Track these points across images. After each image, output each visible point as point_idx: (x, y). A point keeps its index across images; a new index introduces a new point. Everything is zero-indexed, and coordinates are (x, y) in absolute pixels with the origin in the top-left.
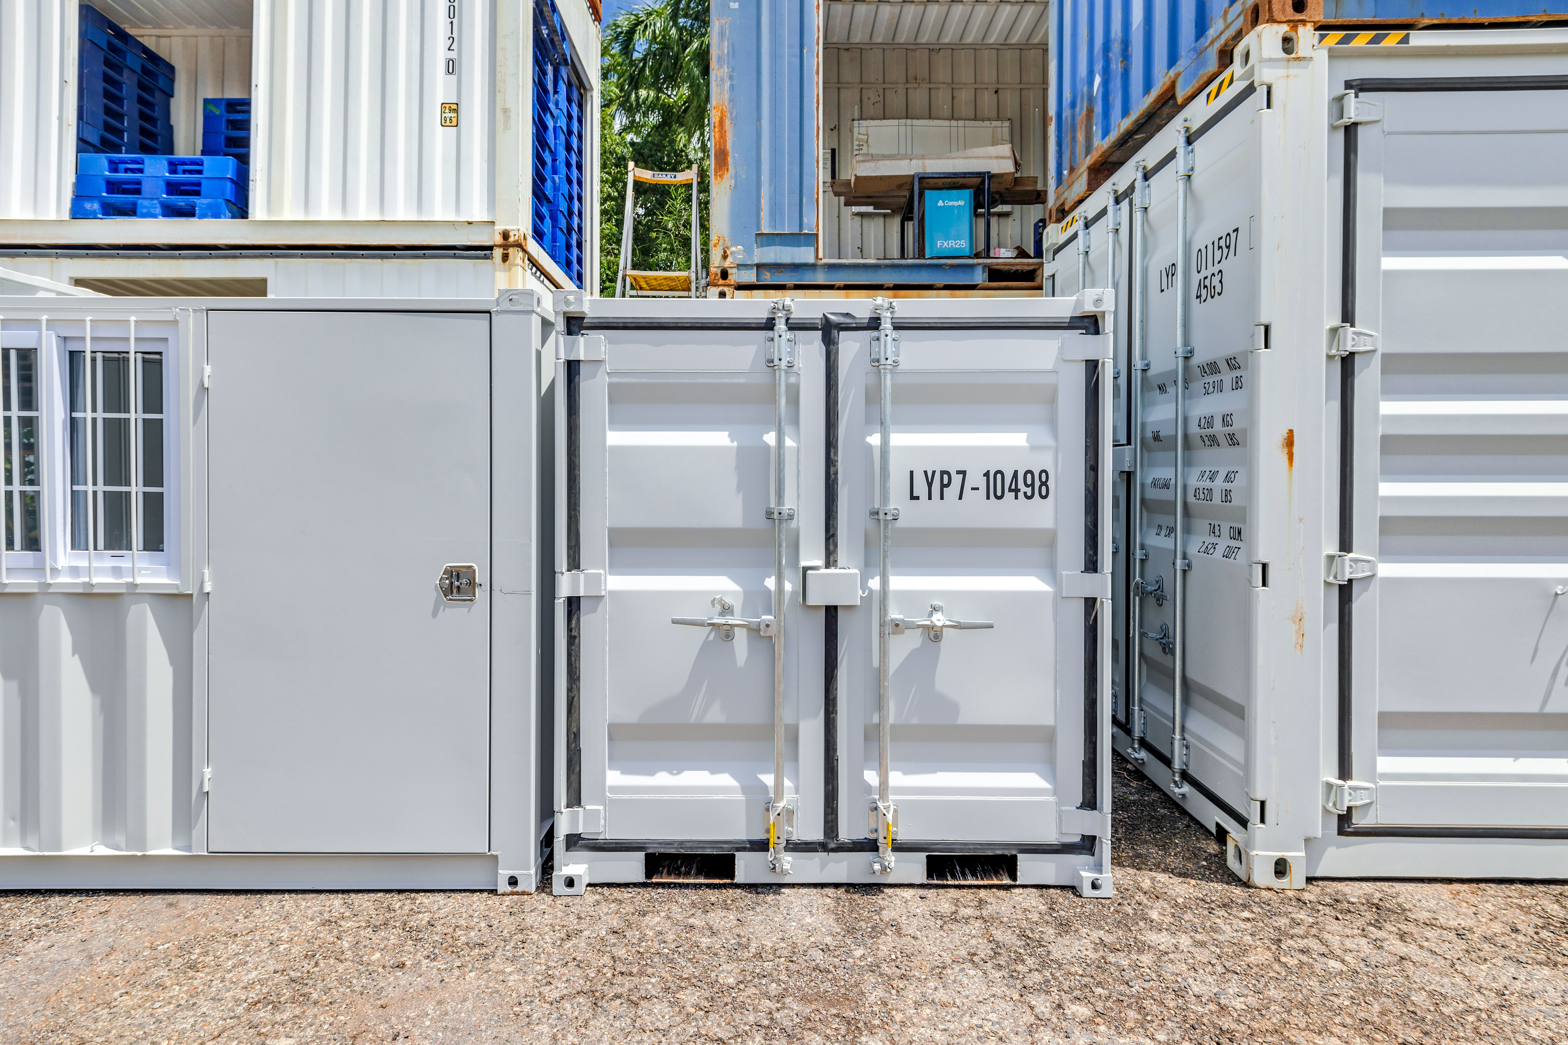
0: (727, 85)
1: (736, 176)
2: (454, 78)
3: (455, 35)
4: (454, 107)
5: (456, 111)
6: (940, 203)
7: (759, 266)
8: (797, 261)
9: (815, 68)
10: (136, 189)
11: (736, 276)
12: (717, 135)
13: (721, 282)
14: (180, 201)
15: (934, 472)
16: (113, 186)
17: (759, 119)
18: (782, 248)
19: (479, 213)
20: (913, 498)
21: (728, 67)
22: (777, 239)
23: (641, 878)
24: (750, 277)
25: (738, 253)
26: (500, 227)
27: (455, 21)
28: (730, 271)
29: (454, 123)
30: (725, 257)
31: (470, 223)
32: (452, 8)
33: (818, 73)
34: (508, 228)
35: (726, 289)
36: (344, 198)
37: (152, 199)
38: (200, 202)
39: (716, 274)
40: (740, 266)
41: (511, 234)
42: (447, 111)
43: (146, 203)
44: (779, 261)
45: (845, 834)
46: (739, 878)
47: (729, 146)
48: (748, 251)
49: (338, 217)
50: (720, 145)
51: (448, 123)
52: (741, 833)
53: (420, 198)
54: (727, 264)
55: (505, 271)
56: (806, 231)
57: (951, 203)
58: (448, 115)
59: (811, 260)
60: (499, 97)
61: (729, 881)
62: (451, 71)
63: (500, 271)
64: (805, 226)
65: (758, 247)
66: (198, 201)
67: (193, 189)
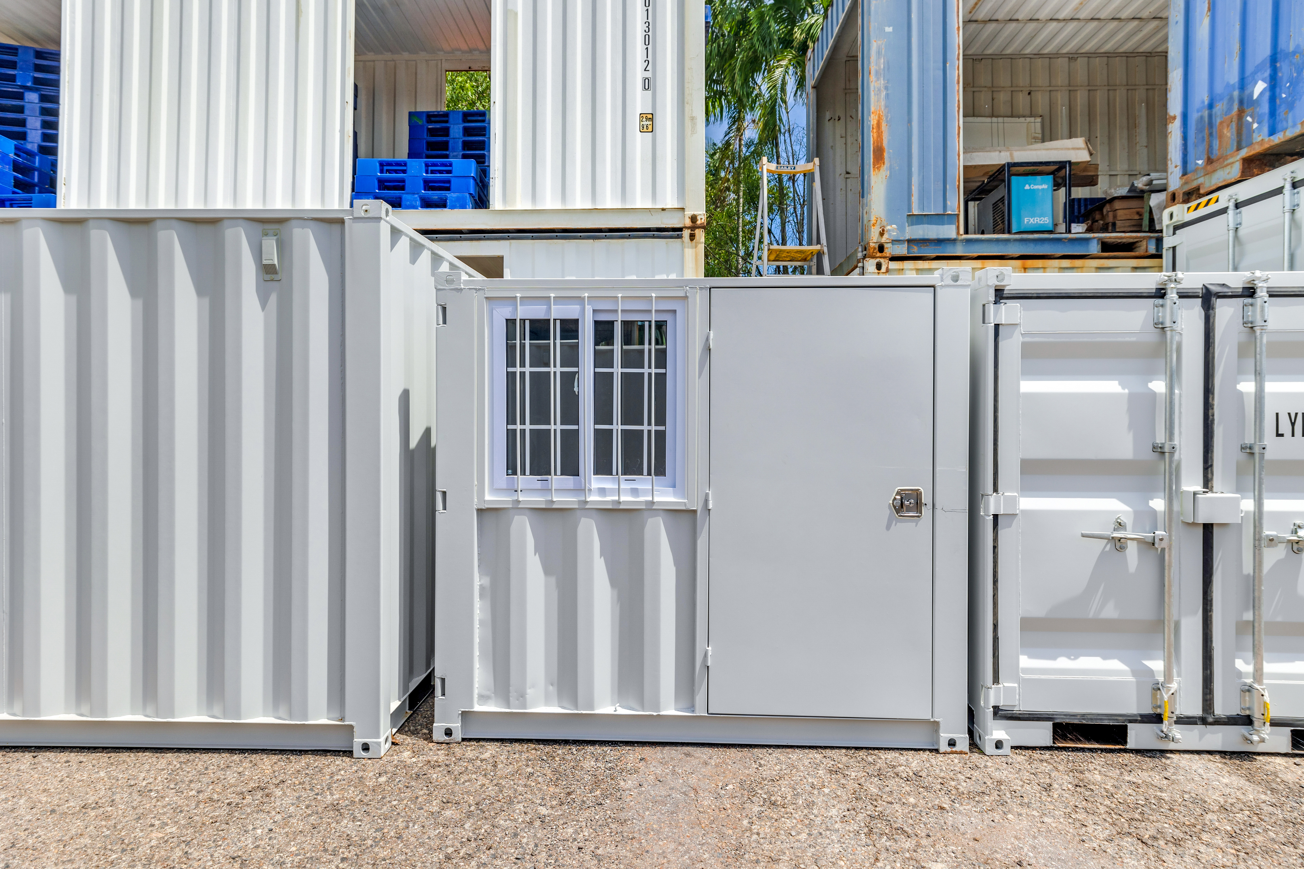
0: (884, 93)
1: (891, 168)
2: (649, 93)
3: (650, 59)
4: (650, 116)
5: (652, 119)
6: (1027, 187)
7: (910, 241)
8: (941, 236)
9: (956, 78)
10: (400, 185)
11: (891, 250)
12: (875, 135)
13: (879, 254)
14: (435, 195)
15: (1296, 414)
16: (383, 184)
17: (910, 121)
18: (929, 226)
19: (671, 202)
20: (1279, 435)
21: (884, 79)
22: (925, 219)
23: (1049, 742)
24: (902, 250)
25: (893, 231)
26: (689, 213)
27: (650, 47)
28: (886, 246)
30: (882, 234)
31: (663, 210)
32: (647, 36)
33: (958, 83)
34: (696, 213)
35: (882, 260)
36: (564, 191)
37: (414, 194)
38: (451, 196)
39: (875, 249)
40: (895, 242)
41: (699, 218)
42: (644, 120)
43: (408, 197)
44: (926, 237)
45: (1220, 710)
46: (1131, 745)
47: (885, 144)
48: (901, 229)
49: (558, 206)
50: (878, 143)
51: (645, 130)
52: (1133, 709)
53: (624, 190)
54: (884, 240)
55: (692, 248)
56: (950, 212)
57: (1036, 187)
59: (953, 235)
60: (687, 108)
61: (1122, 747)
62: (647, 88)
63: (688, 248)
64: (948, 208)
65: (909, 226)
66: (448, 195)
67: (445, 186)
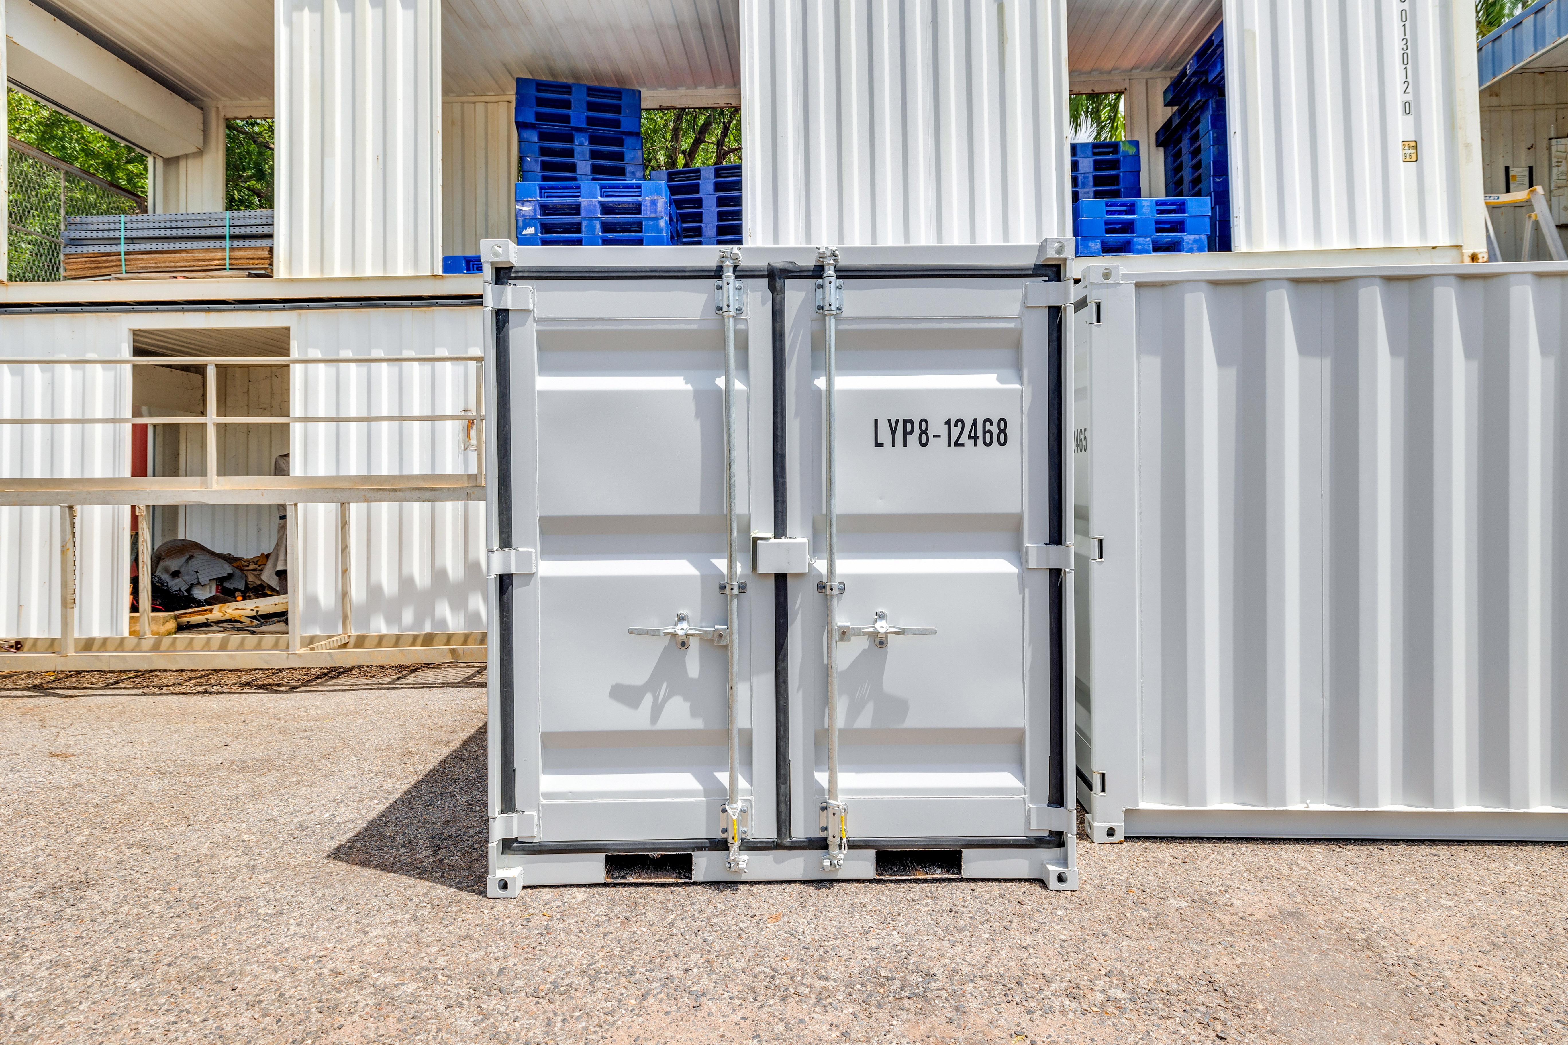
2: (1410, 118)
3: (1409, 79)
4: (1413, 144)
5: (1416, 147)
10: (1129, 229)
14: (1167, 237)
16: (1111, 228)
19: (1442, 239)
26: (1467, 251)
27: (1409, 67)
29: (1414, 158)
31: (1434, 248)
32: (1405, 55)
34: (1476, 251)
36: (1317, 229)
37: (1146, 237)
38: (1188, 238)
41: (1480, 256)
42: (1407, 148)
43: (1140, 241)
49: (1311, 246)
51: (1409, 159)
53: (1387, 226)
58: (1408, 152)
60: (1458, 132)
62: (1408, 112)
66: (1185, 238)
67: (1179, 226)
